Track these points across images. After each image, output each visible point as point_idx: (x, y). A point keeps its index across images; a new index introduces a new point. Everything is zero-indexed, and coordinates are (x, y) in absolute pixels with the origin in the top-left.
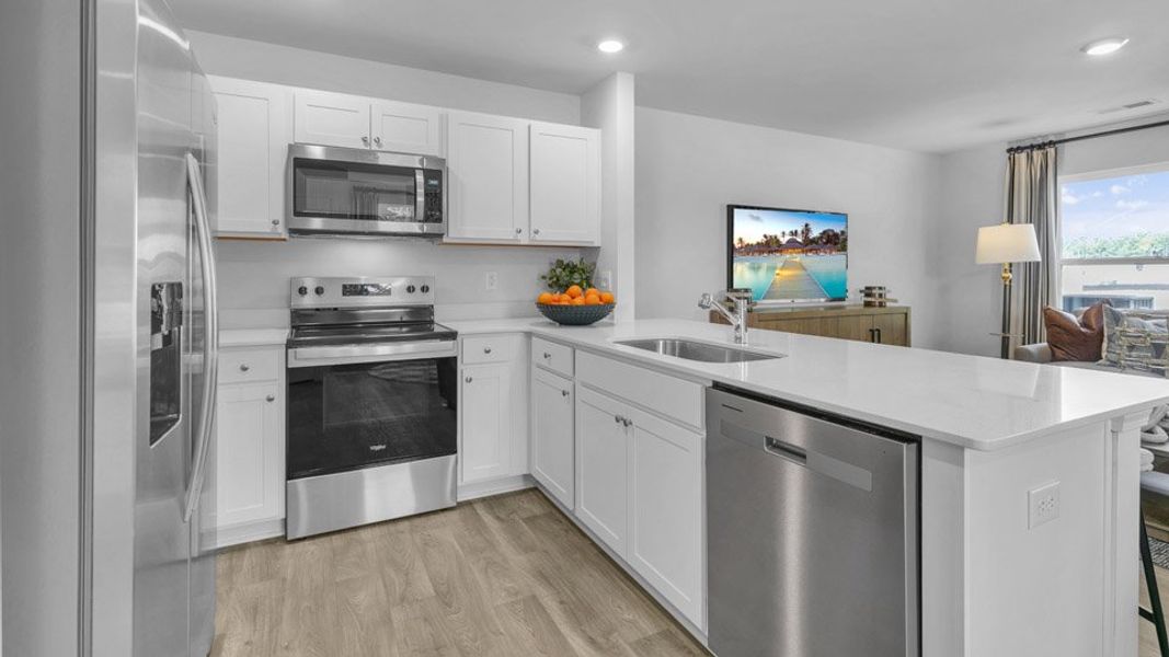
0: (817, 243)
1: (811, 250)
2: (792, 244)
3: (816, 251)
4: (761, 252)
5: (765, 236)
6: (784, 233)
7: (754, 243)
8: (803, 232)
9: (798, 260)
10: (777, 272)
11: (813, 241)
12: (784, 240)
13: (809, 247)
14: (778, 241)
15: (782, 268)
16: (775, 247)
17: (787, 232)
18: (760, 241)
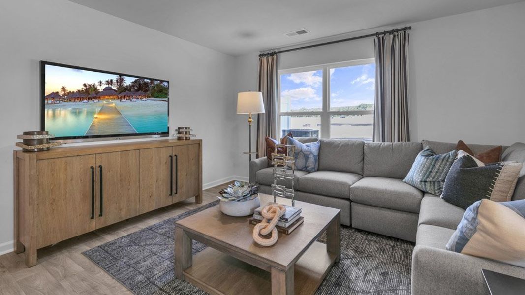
0: (130, 91)
1: (124, 97)
2: (108, 92)
3: (129, 97)
4: (81, 99)
5: (85, 85)
6: (101, 82)
7: (76, 91)
8: (117, 81)
9: (113, 105)
10: (96, 116)
11: (127, 89)
12: (101, 88)
13: (123, 94)
14: (96, 89)
15: (100, 112)
16: (93, 94)
17: (104, 81)
18: (80, 89)
